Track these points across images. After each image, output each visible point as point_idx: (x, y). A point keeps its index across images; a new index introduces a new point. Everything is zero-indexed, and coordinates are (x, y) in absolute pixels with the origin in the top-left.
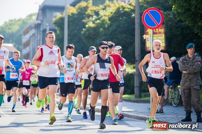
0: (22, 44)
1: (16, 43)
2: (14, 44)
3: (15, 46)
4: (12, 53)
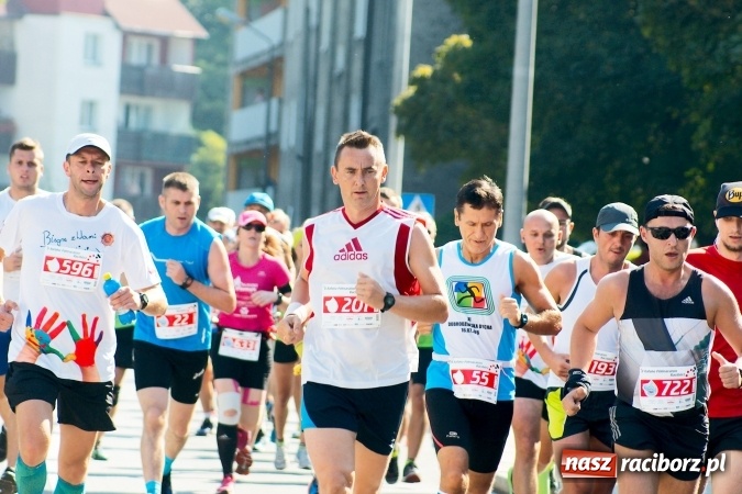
4: (165, 42)
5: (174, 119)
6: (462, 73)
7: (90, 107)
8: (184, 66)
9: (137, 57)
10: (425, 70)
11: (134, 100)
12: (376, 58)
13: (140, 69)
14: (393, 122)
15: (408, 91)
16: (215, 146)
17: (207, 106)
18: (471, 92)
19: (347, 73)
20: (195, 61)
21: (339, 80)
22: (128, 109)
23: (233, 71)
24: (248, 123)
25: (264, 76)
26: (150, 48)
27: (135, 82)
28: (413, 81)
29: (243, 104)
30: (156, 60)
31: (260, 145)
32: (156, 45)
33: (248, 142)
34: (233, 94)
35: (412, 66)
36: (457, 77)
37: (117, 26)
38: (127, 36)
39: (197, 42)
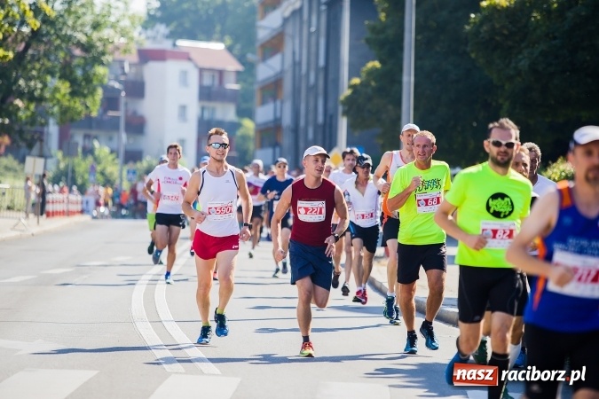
0: (258, 44)
1: (236, 39)
2: (229, 41)
3: (230, 49)
4: (221, 73)
5: (227, 113)
6: (376, 82)
7: (183, 108)
8: (232, 85)
9: (207, 81)
10: (356, 81)
11: (206, 104)
12: (331, 76)
13: (209, 88)
14: (340, 109)
15: (347, 92)
16: (249, 126)
17: (244, 106)
18: (381, 91)
19: (316, 85)
20: (237, 82)
21: (312, 89)
22: (203, 109)
23: (256, 87)
24: (265, 113)
25: (273, 89)
26: (213, 76)
27: (206, 94)
28: (351, 87)
29: (263, 102)
30: (217, 82)
31: (271, 125)
32: (217, 75)
33: (266, 124)
34: (257, 98)
35: (350, 79)
36: (373, 84)
37: (196, 66)
38: (201, 70)
39: (238, 73)
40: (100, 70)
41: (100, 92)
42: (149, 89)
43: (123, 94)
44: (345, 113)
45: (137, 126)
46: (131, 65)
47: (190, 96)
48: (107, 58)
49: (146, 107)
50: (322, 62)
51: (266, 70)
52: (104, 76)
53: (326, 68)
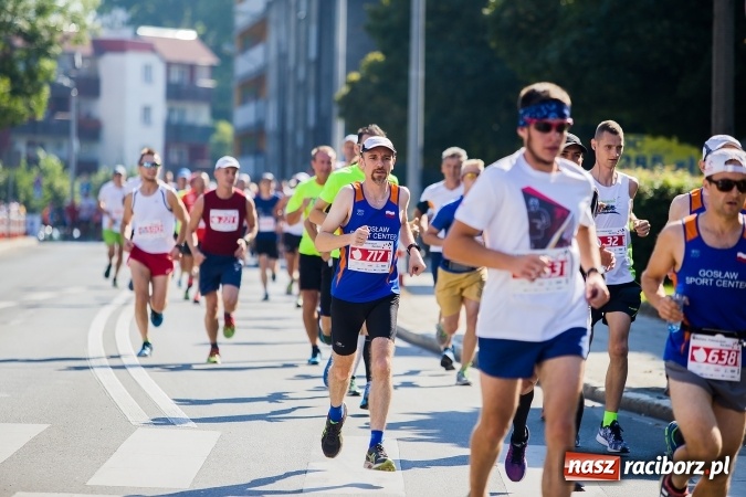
0: (236, 33)
1: (210, 27)
2: (202, 28)
3: (203, 38)
4: (192, 69)
5: (200, 115)
6: (377, 77)
7: (147, 110)
8: (206, 82)
9: (175, 77)
10: (355, 76)
11: (175, 104)
12: (324, 71)
13: (177, 86)
14: (336, 110)
15: (342, 90)
16: (226, 130)
17: (220, 106)
18: (384, 88)
19: (306, 82)
20: (212, 77)
21: (301, 87)
22: (171, 111)
23: (234, 85)
24: (245, 115)
25: (254, 87)
26: (183, 72)
27: (175, 93)
28: (348, 83)
29: (243, 101)
30: (186, 78)
31: (253, 130)
32: (187, 71)
33: (246, 128)
34: (236, 97)
35: (347, 74)
36: (375, 79)
37: (162, 58)
38: (169, 65)
39: (212, 68)
40: (47, 64)
41: (46, 92)
42: (105, 86)
43: (74, 93)
44: (342, 115)
45: (91, 131)
46: (83, 58)
47: (156, 95)
48: (56, 50)
49: (103, 108)
50: (313, 53)
51: (246, 64)
52: (51, 71)
53: (318, 62)
